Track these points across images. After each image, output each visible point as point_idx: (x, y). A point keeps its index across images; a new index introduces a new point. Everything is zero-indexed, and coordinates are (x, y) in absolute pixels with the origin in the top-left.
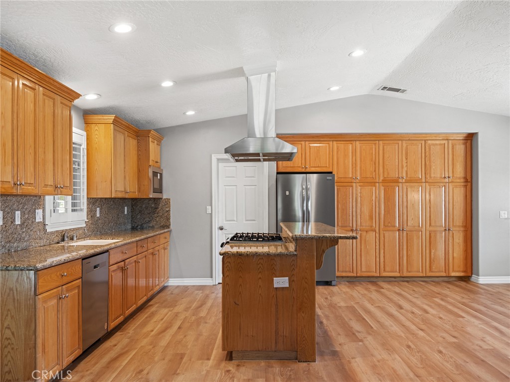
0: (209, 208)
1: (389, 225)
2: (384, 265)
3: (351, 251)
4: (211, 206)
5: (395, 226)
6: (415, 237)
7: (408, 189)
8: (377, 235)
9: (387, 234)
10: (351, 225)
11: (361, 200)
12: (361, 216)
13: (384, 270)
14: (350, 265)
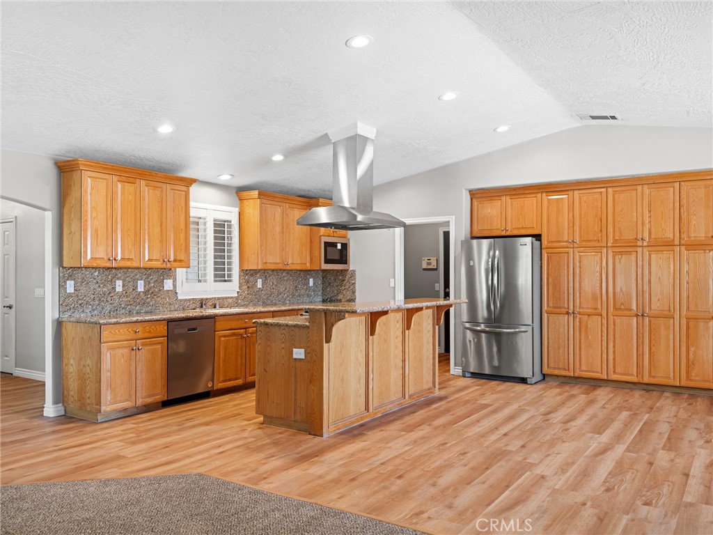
0: (392, 280)
1: (622, 307)
2: (614, 364)
3: (567, 342)
4: (394, 278)
5: (631, 310)
6: (663, 327)
7: (652, 256)
8: (605, 322)
9: (618, 320)
10: (566, 306)
11: (580, 272)
12: (580, 293)
13: (614, 372)
14: (564, 360)
